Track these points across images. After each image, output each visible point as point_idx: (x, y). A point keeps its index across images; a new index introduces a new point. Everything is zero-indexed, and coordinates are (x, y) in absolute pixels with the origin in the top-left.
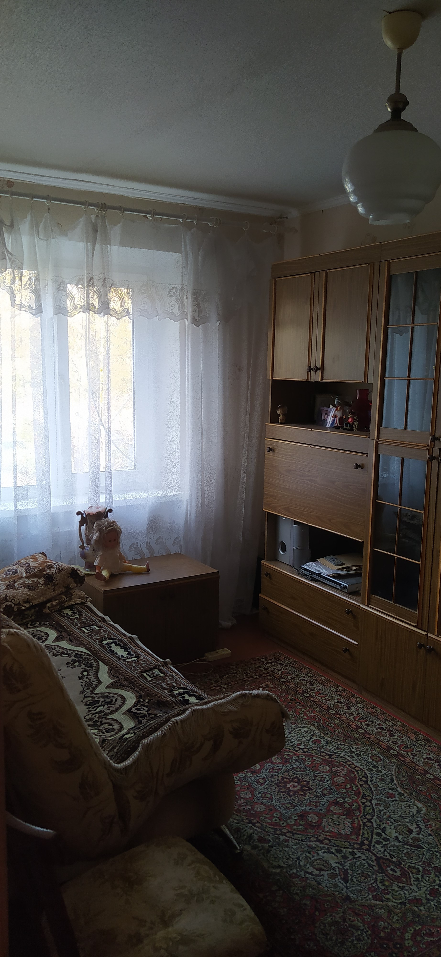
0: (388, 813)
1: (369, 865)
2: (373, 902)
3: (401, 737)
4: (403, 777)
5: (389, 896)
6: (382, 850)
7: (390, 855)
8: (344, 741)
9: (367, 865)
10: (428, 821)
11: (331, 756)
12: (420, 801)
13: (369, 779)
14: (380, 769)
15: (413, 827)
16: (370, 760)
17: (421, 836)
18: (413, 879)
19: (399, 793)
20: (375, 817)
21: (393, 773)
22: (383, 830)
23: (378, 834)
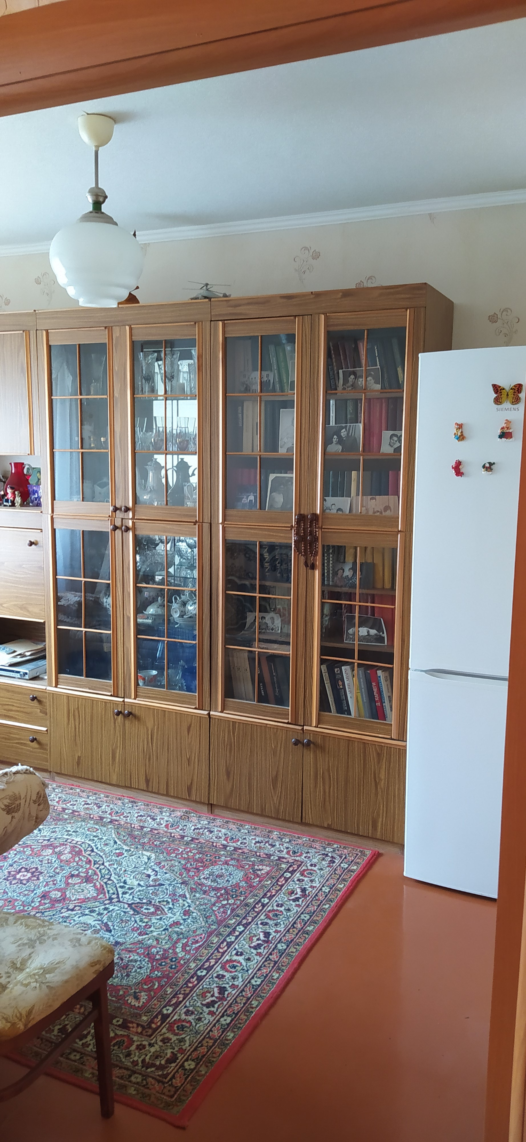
0: (123, 869)
1: (125, 912)
2: (140, 938)
3: (108, 806)
4: (124, 836)
5: (152, 929)
6: (131, 897)
7: (140, 899)
8: (56, 824)
9: (123, 914)
10: (160, 863)
11: (49, 840)
12: (147, 851)
13: (94, 848)
14: (100, 837)
15: (150, 872)
16: (88, 832)
17: (159, 877)
18: (166, 910)
19: (126, 850)
20: (113, 875)
21: (114, 836)
22: (125, 882)
23: (121, 887)
